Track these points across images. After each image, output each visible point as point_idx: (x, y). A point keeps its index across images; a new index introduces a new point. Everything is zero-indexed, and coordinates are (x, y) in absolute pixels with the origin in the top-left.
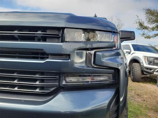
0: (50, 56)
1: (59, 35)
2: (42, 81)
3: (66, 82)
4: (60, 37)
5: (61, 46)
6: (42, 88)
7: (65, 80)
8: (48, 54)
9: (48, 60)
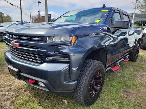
0: (39, 48)
1: (42, 39)
2: (39, 58)
3: (48, 59)
9: (39, 50)
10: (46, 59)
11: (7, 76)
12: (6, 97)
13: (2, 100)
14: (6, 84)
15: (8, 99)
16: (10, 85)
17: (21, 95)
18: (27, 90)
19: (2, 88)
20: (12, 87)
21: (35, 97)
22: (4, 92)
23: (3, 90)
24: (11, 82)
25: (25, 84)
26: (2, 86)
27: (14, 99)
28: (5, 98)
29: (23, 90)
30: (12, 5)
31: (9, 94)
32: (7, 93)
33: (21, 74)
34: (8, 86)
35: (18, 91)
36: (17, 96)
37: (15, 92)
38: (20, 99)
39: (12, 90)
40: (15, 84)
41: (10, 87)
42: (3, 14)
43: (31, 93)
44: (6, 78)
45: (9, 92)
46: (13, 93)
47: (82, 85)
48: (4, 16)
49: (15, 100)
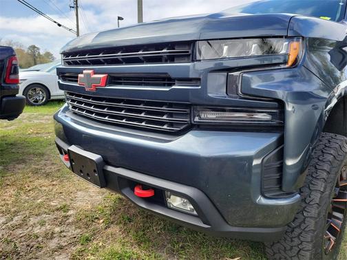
0: (176, 82)
1: (188, 52)
2: (170, 115)
3: (200, 118)
4: (190, 55)
5: (188, 67)
6: (171, 124)
7: (199, 116)
8: (174, 80)
9: (173, 87)
10: (197, 119)
11: (54, 183)
12: (55, 241)
13: (44, 250)
14: (52, 204)
15: (61, 248)
16: (64, 208)
17: (98, 237)
18: (112, 223)
19: (44, 216)
20: (71, 212)
21: (139, 245)
22: (48, 227)
23: (45, 222)
24: (65, 200)
25: (105, 207)
26: (43, 210)
27: (79, 247)
28: (53, 244)
29: (102, 221)
30: (59, 25)
31: (64, 234)
32: (57, 229)
33: (110, 169)
34: (58, 210)
35: (87, 226)
36: (88, 240)
37: (80, 228)
38: (97, 250)
39: (70, 220)
40: (78, 204)
41: (63, 214)
42: (38, 49)
43: (126, 232)
44: (51, 187)
45: (63, 228)
46: (73, 232)
47: (308, 209)
48: (39, 53)
49: (82, 251)
